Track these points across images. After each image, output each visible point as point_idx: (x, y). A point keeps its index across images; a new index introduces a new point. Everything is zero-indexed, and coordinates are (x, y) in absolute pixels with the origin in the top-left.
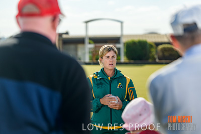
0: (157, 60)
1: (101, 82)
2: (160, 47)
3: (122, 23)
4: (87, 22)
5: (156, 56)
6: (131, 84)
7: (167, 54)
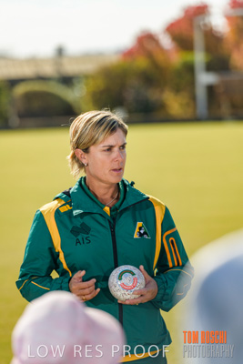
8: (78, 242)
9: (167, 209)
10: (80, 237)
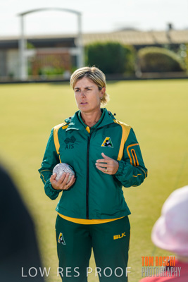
0: (139, 74)
1: (73, 137)
2: (143, 52)
3: (79, 14)
4: (23, 14)
5: (136, 67)
6: (132, 138)
7: (153, 63)
8: (67, 147)
9: (132, 129)
10: (68, 145)
